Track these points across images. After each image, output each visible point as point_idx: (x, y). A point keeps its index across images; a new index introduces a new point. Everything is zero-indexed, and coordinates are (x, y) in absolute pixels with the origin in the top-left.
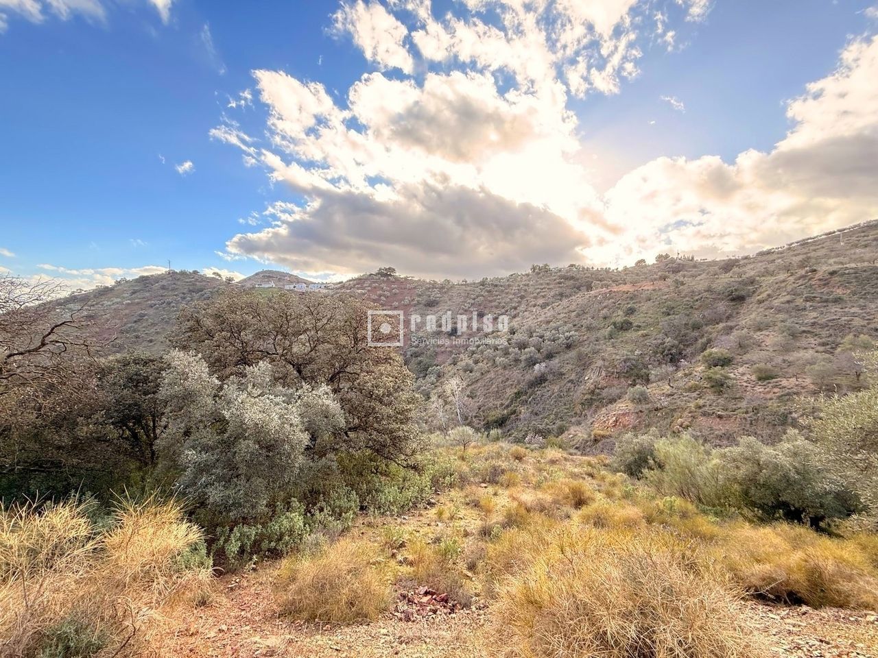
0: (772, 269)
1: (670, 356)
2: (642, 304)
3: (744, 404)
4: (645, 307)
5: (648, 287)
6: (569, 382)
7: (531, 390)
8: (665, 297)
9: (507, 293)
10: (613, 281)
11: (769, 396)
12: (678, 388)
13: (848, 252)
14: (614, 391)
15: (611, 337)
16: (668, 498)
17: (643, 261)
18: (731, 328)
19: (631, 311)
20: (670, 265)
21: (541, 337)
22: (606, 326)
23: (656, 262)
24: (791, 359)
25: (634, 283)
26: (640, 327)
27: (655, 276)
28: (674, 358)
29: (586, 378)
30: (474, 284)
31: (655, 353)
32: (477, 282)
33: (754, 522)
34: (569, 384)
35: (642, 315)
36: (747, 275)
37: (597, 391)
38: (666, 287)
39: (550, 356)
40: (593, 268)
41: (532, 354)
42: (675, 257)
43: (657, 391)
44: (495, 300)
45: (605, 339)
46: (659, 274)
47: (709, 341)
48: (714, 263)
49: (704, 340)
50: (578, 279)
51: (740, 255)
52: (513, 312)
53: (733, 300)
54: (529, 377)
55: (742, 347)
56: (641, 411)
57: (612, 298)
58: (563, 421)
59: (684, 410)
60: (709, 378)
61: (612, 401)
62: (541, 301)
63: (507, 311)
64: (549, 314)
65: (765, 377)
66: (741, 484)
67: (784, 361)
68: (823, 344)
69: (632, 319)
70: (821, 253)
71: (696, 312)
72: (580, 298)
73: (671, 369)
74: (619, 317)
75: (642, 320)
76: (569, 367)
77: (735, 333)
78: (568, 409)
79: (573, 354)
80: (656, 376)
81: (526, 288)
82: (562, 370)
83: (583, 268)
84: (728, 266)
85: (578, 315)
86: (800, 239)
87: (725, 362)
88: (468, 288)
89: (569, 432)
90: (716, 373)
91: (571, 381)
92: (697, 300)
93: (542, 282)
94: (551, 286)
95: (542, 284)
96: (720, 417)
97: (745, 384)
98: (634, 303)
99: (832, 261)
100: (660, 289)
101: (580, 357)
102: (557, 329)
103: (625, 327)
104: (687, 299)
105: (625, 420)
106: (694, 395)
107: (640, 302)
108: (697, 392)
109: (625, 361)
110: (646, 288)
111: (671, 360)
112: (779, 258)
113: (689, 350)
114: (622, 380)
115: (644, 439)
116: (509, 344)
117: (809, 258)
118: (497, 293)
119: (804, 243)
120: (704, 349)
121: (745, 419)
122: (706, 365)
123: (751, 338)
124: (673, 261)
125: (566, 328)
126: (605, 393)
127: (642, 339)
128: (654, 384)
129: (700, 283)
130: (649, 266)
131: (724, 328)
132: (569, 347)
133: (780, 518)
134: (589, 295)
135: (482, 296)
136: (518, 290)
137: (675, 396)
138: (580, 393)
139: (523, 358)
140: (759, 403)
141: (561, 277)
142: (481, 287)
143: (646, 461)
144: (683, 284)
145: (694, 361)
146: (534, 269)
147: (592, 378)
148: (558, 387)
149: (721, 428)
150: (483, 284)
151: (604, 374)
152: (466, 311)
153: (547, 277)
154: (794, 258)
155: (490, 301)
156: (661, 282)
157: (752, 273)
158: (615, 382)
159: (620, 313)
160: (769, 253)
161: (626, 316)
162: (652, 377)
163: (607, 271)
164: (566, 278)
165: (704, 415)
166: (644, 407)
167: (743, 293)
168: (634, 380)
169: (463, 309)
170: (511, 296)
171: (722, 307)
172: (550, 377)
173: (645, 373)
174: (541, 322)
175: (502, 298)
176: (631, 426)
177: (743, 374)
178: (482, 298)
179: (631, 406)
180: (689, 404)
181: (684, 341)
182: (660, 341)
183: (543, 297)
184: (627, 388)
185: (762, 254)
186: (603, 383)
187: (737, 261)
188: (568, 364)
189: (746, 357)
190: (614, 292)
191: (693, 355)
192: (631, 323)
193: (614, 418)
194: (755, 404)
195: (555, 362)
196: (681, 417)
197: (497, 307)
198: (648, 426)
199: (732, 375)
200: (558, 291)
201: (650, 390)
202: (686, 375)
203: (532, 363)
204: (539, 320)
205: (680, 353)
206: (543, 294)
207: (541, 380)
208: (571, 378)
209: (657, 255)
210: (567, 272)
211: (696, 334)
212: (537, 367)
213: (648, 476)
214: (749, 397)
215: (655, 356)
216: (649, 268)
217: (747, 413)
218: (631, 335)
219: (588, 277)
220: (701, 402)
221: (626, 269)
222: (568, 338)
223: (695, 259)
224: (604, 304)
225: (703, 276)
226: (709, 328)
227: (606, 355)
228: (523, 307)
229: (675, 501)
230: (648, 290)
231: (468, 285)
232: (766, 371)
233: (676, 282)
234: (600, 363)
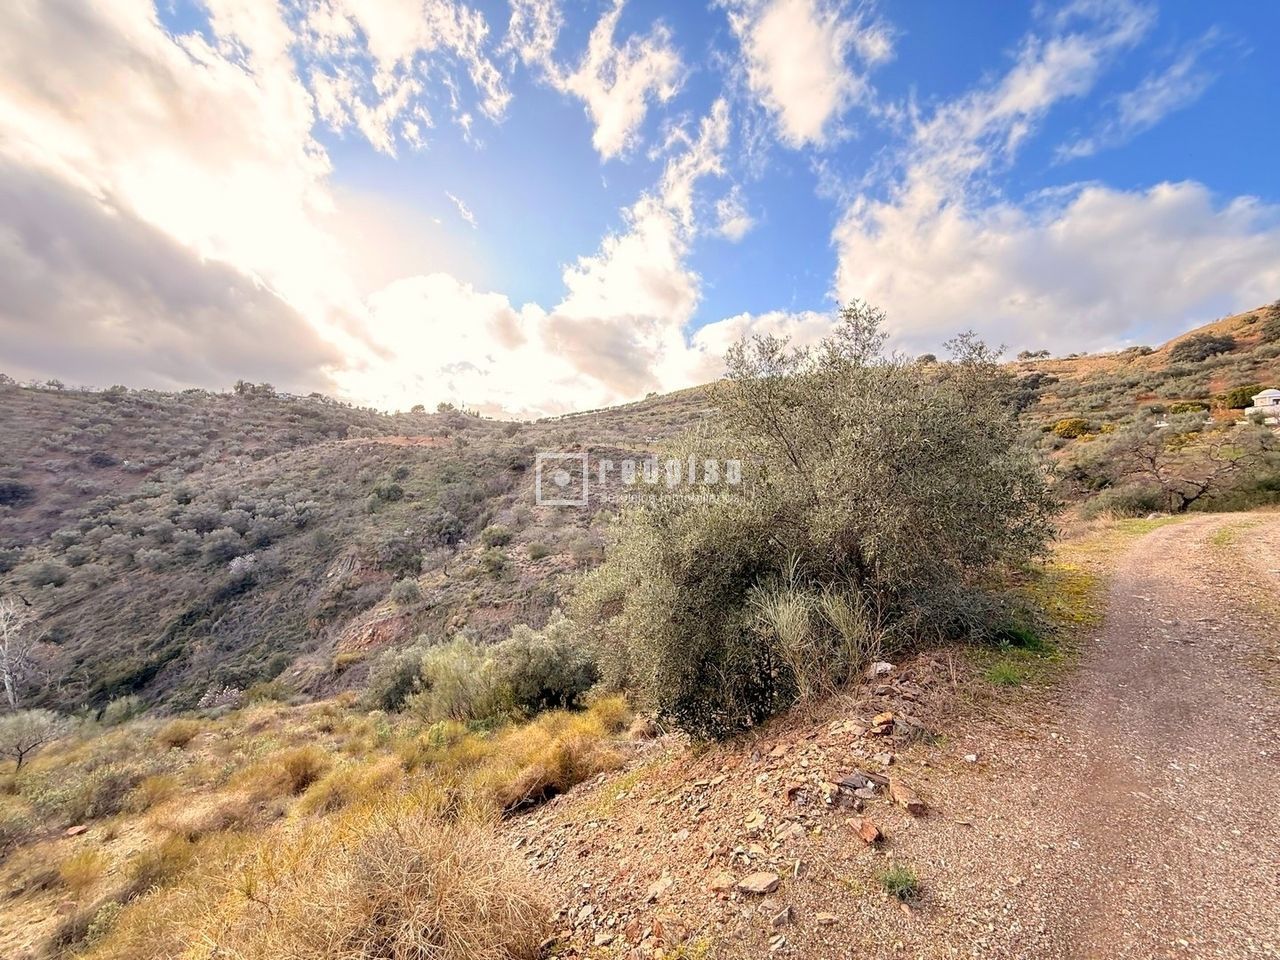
0: (548, 439)
1: (448, 536)
2: (418, 466)
3: (518, 588)
4: (420, 469)
5: (426, 443)
6: (298, 583)
7: (219, 607)
8: (445, 459)
9: (176, 425)
10: (381, 429)
11: (540, 576)
12: (455, 577)
13: (601, 432)
14: (373, 590)
15: (372, 510)
16: (435, 727)
17: (421, 407)
18: (512, 501)
19: (402, 474)
20: (454, 419)
21: (248, 509)
22: (366, 495)
23: (437, 412)
24: (559, 535)
25: (408, 436)
26: (412, 496)
27: (435, 430)
28: (451, 538)
29: (329, 575)
30: (86, 394)
31: (431, 532)
32: (94, 391)
33: (522, 721)
34: (299, 587)
35: (416, 480)
36: (528, 443)
37: (347, 592)
38: (447, 445)
39: (264, 542)
40: (350, 405)
41: (227, 541)
42: (460, 409)
43: (429, 584)
44: (144, 435)
45: (364, 512)
46: (441, 427)
47: (490, 516)
48: (498, 424)
49: (485, 515)
50: (324, 419)
51: (522, 420)
52: (189, 462)
53: (514, 469)
54: (218, 581)
55: (520, 522)
56: (408, 614)
57: (377, 453)
58: (284, 650)
59: (459, 603)
60: (488, 561)
61: (369, 605)
62: (252, 447)
63: (174, 458)
64: (267, 471)
65: (538, 556)
66: (512, 682)
67: (554, 537)
68: (583, 519)
69: (403, 485)
70: (584, 429)
71: (479, 480)
72: (326, 449)
73: (448, 552)
74: (386, 482)
75: (416, 487)
76: (302, 558)
77: (515, 507)
78: (293, 629)
79: (308, 537)
80: (430, 563)
81: (223, 419)
82: (287, 565)
83: (335, 403)
84: (513, 429)
85: (322, 476)
86: (570, 412)
87: (504, 541)
88: (66, 402)
89: (293, 668)
90: (494, 554)
91: (304, 582)
92: (480, 466)
93: (256, 413)
94: (274, 424)
95: (257, 417)
96: (497, 606)
97: (521, 565)
98: (406, 463)
99: (590, 438)
100: (440, 448)
101: (321, 542)
102: (281, 496)
103: (393, 496)
104: (470, 463)
105: (385, 631)
106: (472, 583)
107: (415, 463)
108: (475, 580)
109: (390, 545)
110: (423, 444)
111: (448, 541)
112: (554, 428)
113: (469, 528)
114: (385, 572)
115: (409, 653)
116: (175, 522)
117: (575, 432)
118: (151, 421)
119: (573, 417)
120: (484, 526)
121: (519, 604)
122: (486, 544)
123: (528, 512)
124: (456, 414)
125: (299, 495)
126: (358, 595)
127: (415, 513)
128: (427, 574)
129: (484, 446)
130: (429, 415)
131: (505, 501)
132: (302, 526)
133: (543, 708)
134: (341, 446)
135: (109, 422)
136: (204, 421)
137: (451, 588)
138: (317, 600)
139: (206, 547)
140: (532, 584)
141: (295, 411)
142: (107, 403)
143: (410, 684)
144: (466, 444)
145: (473, 540)
146: (241, 388)
147: (337, 574)
148: (277, 594)
149: (496, 618)
150: (112, 397)
151: (358, 565)
152: (54, 449)
153: (268, 406)
154: (566, 431)
155: (130, 436)
156: (441, 439)
157: (532, 441)
158: (375, 577)
159: (387, 475)
160: (546, 421)
161: (395, 480)
162: (425, 565)
163: (372, 413)
164: (305, 414)
165: (481, 607)
166: (413, 607)
167: (523, 462)
168: (402, 571)
169: (45, 445)
170: (184, 432)
171: (504, 475)
172: (262, 579)
173: (417, 560)
174: (250, 482)
175: (162, 433)
176: (394, 637)
177: (520, 554)
178: (107, 427)
179: (395, 608)
180: (466, 596)
181: (465, 517)
182: (437, 516)
183: (258, 439)
184: (392, 583)
185: (540, 421)
186: (357, 580)
187: (519, 425)
188: (298, 554)
189: (524, 534)
190: (381, 445)
191: (473, 533)
192: (401, 491)
193: (370, 631)
194: (528, 586)
195: (274, 553)
196: (456, 614)
197: (147, 449)
198: (417, 632)
199: (510, 556)
200: (287, 432)
201: (421, 583)
202: (464, 559)
203: (225, 555)
204: (248, 479)
205: (460, 532)
206: (258, 434)
207: (244, 585)
208: (303, 577)
209: (439, 403)
210: (307, 405)
211: (477, 507)
212: (236, 563)
213: (412, 703)
214: (524, 579)
215: (430, 537)
216: (429, 418)
217: (521, 597)
218: (401, 508)
219: (342, 418)
220: (478, 591)
221: (398, 415)
222: (301, 512)
223: (481, 416)
224: (366, 461)
225: (488, 438)
226: (489, 501)
227: (363, 538)
228: (212, 453)
229: (443, 726)
230: (426, 447)
231: (67, 394)
232: (540, 548)
233: (459, 441)
234: (353, 549)
